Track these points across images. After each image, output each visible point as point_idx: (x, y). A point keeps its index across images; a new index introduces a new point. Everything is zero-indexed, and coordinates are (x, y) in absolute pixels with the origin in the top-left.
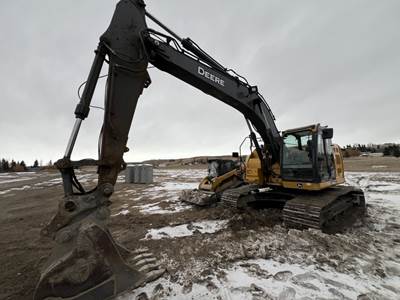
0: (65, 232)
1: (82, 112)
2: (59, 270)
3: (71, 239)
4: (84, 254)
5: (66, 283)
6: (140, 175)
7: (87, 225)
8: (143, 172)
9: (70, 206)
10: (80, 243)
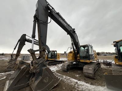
0: (10, 63)
1: (15, 49)
2: (10, 66)
3: (11, 63)
4: (13, 65)
5: (10, 68)
6: (26, 58)
7: (13, 62)
8: (27, 57)
9: (12, 60)
10: (12, 64)
